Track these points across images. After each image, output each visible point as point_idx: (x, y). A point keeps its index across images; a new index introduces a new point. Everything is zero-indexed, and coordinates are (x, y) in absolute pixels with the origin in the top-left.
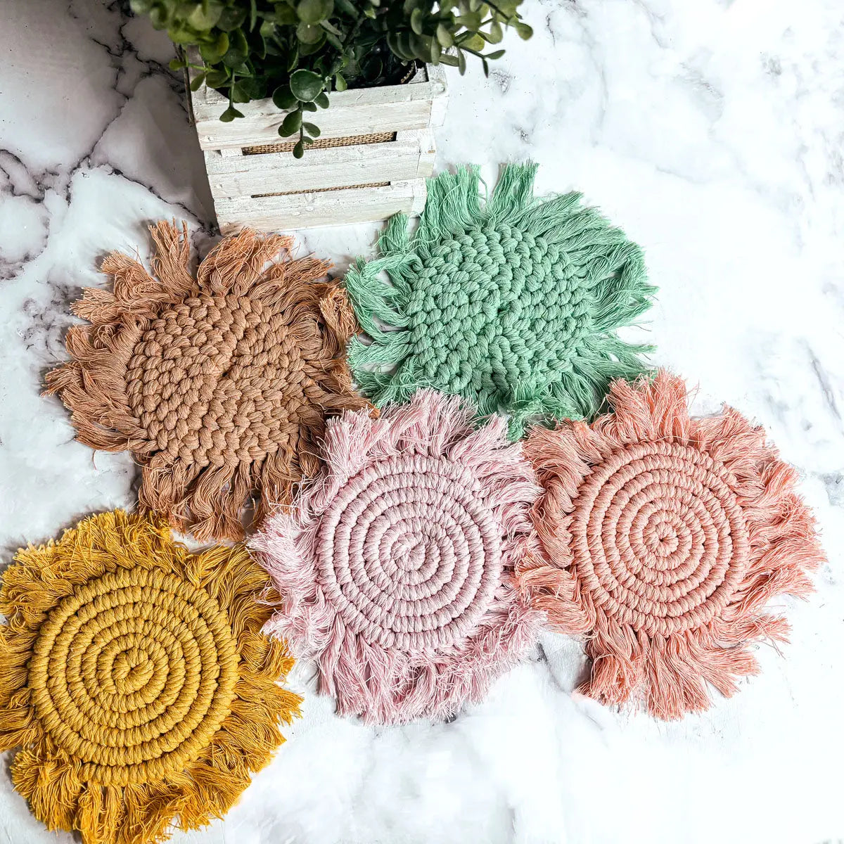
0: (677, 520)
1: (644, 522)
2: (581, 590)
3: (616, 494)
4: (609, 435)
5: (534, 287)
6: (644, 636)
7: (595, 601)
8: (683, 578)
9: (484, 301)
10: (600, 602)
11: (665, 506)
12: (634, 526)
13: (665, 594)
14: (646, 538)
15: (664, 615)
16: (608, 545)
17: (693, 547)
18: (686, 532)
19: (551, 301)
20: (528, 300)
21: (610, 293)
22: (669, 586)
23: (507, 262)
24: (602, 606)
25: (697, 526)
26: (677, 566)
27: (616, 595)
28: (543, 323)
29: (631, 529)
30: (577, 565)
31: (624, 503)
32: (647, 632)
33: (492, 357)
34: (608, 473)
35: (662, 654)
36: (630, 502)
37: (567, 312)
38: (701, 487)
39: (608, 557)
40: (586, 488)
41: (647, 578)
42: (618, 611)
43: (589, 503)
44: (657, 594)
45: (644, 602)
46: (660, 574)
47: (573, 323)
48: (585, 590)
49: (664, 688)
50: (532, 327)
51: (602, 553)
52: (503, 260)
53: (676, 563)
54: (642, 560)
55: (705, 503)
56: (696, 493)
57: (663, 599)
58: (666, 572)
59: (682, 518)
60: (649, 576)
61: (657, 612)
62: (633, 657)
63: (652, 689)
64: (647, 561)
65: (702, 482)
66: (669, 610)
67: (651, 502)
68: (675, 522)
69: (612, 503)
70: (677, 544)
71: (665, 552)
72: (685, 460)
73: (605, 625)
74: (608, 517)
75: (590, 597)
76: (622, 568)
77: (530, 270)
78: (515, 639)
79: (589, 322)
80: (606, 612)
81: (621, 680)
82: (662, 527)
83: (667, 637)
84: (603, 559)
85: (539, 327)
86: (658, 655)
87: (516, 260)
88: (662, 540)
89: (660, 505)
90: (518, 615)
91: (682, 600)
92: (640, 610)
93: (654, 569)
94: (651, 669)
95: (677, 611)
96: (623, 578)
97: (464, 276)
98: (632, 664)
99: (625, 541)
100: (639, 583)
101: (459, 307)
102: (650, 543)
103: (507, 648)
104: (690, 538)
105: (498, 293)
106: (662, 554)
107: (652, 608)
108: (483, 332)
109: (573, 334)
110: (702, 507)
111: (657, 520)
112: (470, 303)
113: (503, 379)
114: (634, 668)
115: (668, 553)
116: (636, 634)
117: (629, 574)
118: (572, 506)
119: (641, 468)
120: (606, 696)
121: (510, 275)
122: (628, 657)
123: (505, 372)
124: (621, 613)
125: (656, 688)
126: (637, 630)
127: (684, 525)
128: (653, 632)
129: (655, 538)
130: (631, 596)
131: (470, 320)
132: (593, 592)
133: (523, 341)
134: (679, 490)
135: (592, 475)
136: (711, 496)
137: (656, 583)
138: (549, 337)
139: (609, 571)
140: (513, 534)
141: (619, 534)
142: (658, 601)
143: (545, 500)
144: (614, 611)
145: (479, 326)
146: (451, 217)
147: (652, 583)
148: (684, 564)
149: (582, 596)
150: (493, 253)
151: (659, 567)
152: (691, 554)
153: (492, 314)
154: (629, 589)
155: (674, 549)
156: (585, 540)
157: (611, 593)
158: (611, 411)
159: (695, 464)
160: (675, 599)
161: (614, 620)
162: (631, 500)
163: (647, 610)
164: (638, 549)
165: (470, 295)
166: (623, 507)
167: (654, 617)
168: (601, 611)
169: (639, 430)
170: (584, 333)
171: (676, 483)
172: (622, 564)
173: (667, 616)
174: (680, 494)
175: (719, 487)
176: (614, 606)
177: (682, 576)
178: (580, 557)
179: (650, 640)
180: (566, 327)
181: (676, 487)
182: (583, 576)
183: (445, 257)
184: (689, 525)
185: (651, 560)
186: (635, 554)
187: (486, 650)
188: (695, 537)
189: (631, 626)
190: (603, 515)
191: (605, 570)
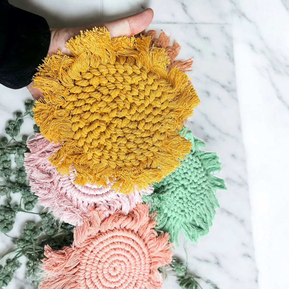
0: (123, 272)
1: (121, 259)
2: (91, 238)
3: (129, 245)
4: (150, 236)
5: (193, 196)
6: (75, 270)
7: (88, 245)
8: (101, 281)
9: (186, 178)
10: (88, 247)
11: (128, 266)
12: (118, 255)
13: (94, 275)
14: (115, 261)
15: (86, 278)
16: (110, 245)
17: (114, 282)
18: (119, 277)
19: (189, 204)
20: (188, 195)
21: (194, 225)
22: (97, 277)
23: (198, 185)
24: (86, 249)
25: (122, 282)
26: (106, 277)
27: (91, 254)
28: (182, 202)
29: (117, 254)
30: (101, 234)
31: (127, 249)
32: (78, 272)
33: (169, 185)
34: (137, 239)
35: (69, 281)
36: (127, 251)
37: (186, 210)
38: (137, 279)
39: (106, 247)
40: (130, 232)
41: (99, 265)
42: (86, 256)
43: (125, 234)
44: (94, 272)
45: (90, 267)
46: (102, 271)
47: (183, 214)
48: (92, 240)
49: (53, 287)
50: (180, 198)
51: (107, 244)
52: (199, 183)
53: (107, 277)
54: (106, 262)
55: (131, 283)
56: (134, 278)
57: (92, 275)
58: (103, 273)
59: (124, 275)
60: (100, 266)
61: (87, 273)
62: (66, 268)
63: (52, 281)
64: (106, 263)
65: (138, 279)
66: (89, 279)
67: (128, 260)
68: (122, 271)
69: (126, 244)
70: (114, 275)
71: (111, 271)
72: (145, 270)
73: (78, 252)
74: (121, 243)
75: (90, 243)
76: (102, 254)
77: (197, 194)
78: (70, 213)
79: (184, 219)
80: (84, 251)
81: (56, 265)
82: (120, 267)
83: (77, 281)
84: (105, 245)
85: (181, 201)
86: (68, 279)
87: (199, 188)
88: (114, 268)
89: (128, 264)
90: (79, 213)
91: (93, 283)
92: (87, 266)
93: (103, 268)
94: (62, 277)
95: (88, 283)
96: (98, 255)
97: (192, 170)
98: (63, 269)
99: (113, 252)
100: (97, 262)
101: (182, 169)
102: (113, 263)
103: (65, 210)
104: (117, 280)
105: (189, 183)
106: (110, 269)
107: (88, 271)
108: (176, 180)
109: (180, 214)
110: (129, 281)
111: (122, 264)
112: (184, 173)
113: (163, 190)
114: (62, 269)
115: (110, 272)
116: (76, 267)
117: (100, 257)
118: (123, 227)
119: (140, 252)
120: (48, 260)
121: (195, 187)
122: (66, 266)
123: (165, 191)
124: (85, 258)
125: (53, 283)
126: (77, 267)
127: (122, 276)
128: (79, 274)
129: (115, 265)
130: (92, 261)
131: (179, 174)
132: (92, 243)
133: (175, 195)
134: (134, 270)
135: (135, 233)
136: (134, 284)
137: (98, 270)
138: (178, 205)
139: (101, 249)
140: (109, 205)
141: (115, 249)
142: (91, 273)
143: (124, 216)
144: (85, 254)
145: (177, 178)
146: (207, 162)
147: (98, 268)
148: (107, 280)
149: (89, 239)
150: (200, 179)
151: (104, 269)
152: (111, 283)
153: (182, 182)
154: (94, 259)
155: (112, 274)
156: (112, 235)
157: (92, 251)
158: (159, 235)
159: (144, 275)
160: (93, 280)
161: (81, 255)
162: (128, 252)
163: (87, 269)
164: (110, 259)
165: (187, 173)
166: (125, 249)
167: (85, 273)
168: (84, 249)
169: (153, 248)
170: (180, 218)
171: (137, 268)
172: (104, 253)
173: (86, 279)
174: (133, 271)
175: (138, 286)
176: (87, 254)
177: (102, 281)
178: (105, 235)
179: (74, 274)
180: (182, 211)
181: (135, 269)
182: (97, 238)
183: (196, 162)
184: (122, 278)
185: (106, 265)
186: (108, 258)
187: (64, 201)
188: (118, 282)
189: (79, 264)
190: (121, 241)
191: (101, 246)
